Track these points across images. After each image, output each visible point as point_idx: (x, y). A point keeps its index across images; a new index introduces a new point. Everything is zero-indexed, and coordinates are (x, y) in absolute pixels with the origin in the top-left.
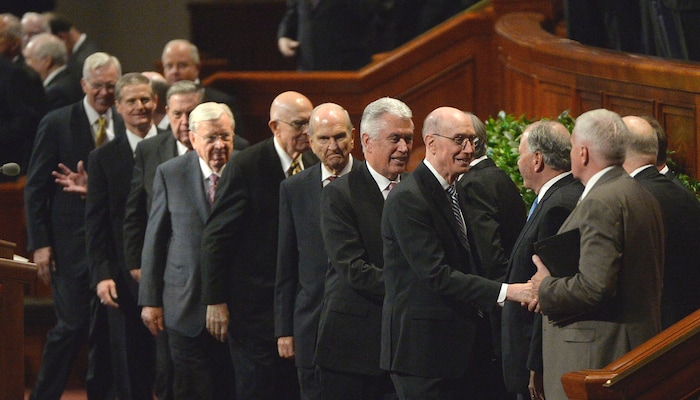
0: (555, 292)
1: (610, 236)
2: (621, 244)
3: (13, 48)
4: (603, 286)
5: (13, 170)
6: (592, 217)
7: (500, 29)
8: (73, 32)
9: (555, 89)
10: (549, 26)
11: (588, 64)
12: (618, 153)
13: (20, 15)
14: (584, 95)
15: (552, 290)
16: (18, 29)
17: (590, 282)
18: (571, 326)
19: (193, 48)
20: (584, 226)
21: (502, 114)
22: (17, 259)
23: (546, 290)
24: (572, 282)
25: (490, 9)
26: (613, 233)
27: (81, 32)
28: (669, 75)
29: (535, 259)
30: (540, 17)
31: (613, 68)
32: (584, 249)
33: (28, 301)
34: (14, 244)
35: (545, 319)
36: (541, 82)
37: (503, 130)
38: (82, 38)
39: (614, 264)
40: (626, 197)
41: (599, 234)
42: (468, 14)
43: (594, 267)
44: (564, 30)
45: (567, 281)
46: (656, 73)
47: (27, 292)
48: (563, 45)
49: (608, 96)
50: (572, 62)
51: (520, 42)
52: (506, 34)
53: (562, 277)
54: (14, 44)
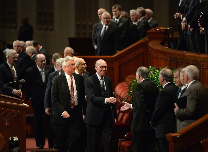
0: (180, 112)
1: (195, 98)
2: (197, 100)
3: (24, 50)
4: (193, 111)
5: (23, 81)
6: (190, 93)
7: (150, 45)
8: (39, 45)
9: (164, 60)
10: (162, 44)
11: (173, 54)
12: (196, 77)
13: (25, 41)
14: (172, 62)
15: (179, 112)
16: (25, 44)
17: (189, 110)
18: (184, 121)
19: (73, 50)
20: (188, 95)
21: (150, 67)
22: (24, 104)
23: (178, 112)
24: (185, 110)
25: (147, 39)
26: (196, 97)
27: (41, 46)
28: (194, 57)
29: (175, 104)
30: (160, 42)
31: (179, 54)
32: (188, 101)
33: (27, 115)
34: (23, 101)
35: (178, 119)
36: (160, 58)
37: (150, 71)
38: (41, 47)
39: (196, 105)
40: (199, 87)
41: (191, 97)
42: (141, 41)
43: (190, 106)
44: (167, 45)
45: (183, 110)
46: (190, 56)
47: (27, 113)
48: (166, 49)
49: (178, 62)
50: (168, 53)
51: (155, 48)
52: (151, 46)
53: (182, 109)
54: (24, 48)
